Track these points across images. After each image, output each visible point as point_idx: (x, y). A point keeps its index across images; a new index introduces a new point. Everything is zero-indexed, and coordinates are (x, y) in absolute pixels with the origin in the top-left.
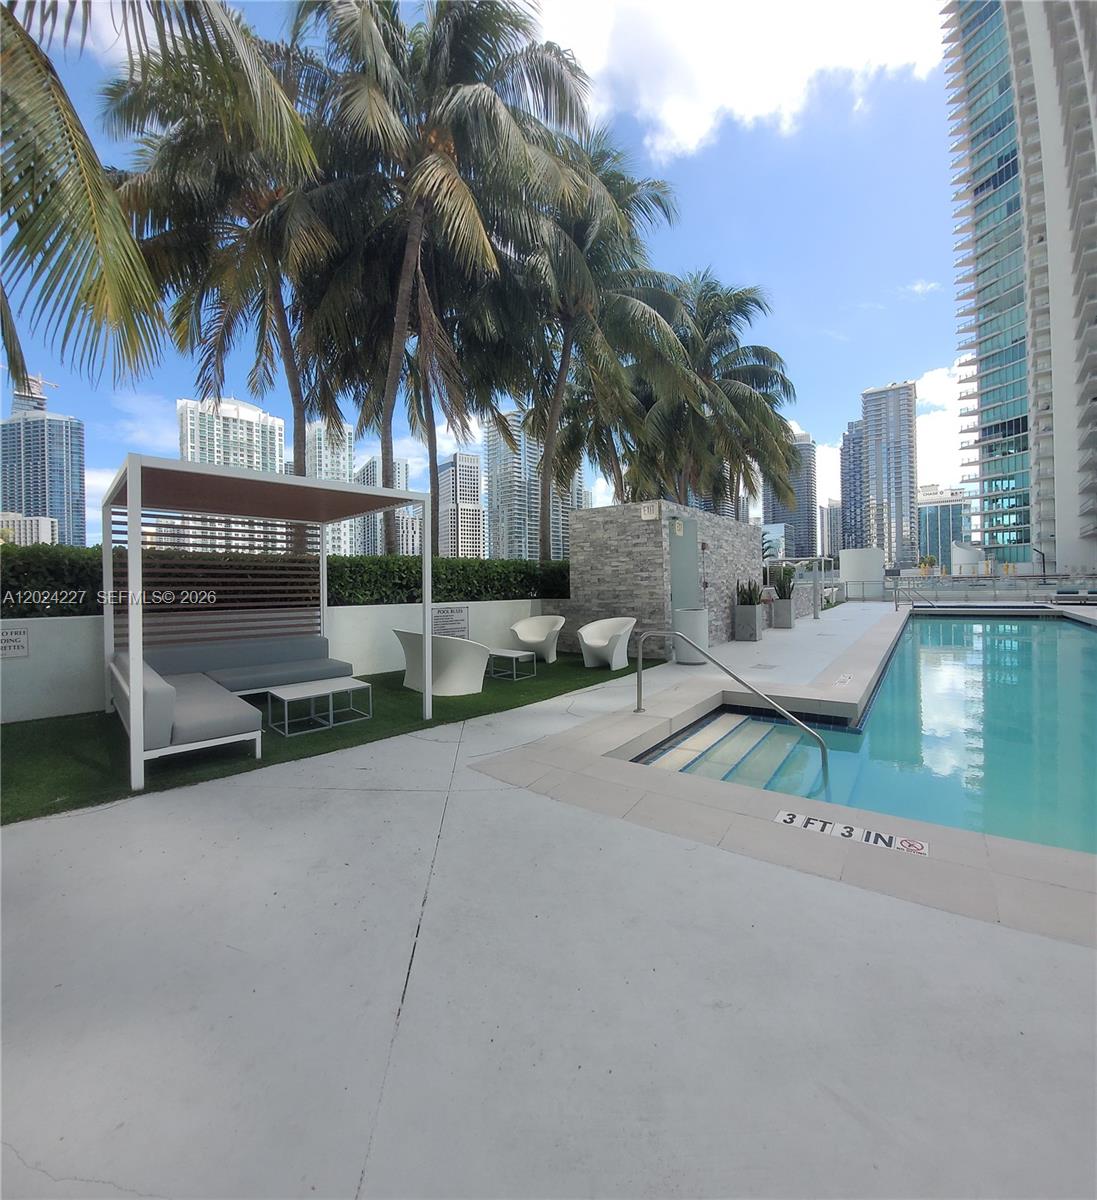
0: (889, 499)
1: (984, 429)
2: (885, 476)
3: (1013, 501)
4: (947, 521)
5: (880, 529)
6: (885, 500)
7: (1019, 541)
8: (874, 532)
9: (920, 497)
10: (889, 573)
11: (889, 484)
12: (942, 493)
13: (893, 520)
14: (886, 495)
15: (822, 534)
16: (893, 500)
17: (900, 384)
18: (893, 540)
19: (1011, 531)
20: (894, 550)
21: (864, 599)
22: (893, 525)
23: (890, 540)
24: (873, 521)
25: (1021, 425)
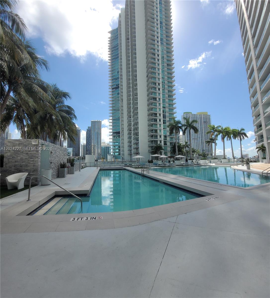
0: (96, 144)
1: (113, 133)
2: (95, 139)
3: (118, 147)
4: (106, 150)
5: (94, 151)
6: (95, 144)
7: (119, 155)
8: (93, 151)
9: (102, 144)
10: (96, 160)
11: (96, 141)
12: (106, 144)
13: (97, 149)
14: (95, 143)
15: (82, 151)
16: (97, 144)
17: (98, 121)
18: (97, 153)
19: (117, 153)
20: (97, 155)
21: (90, 166)
22: (97, 150)
23: (96, 153)
24: (92, 149)
25: (119, 133)
